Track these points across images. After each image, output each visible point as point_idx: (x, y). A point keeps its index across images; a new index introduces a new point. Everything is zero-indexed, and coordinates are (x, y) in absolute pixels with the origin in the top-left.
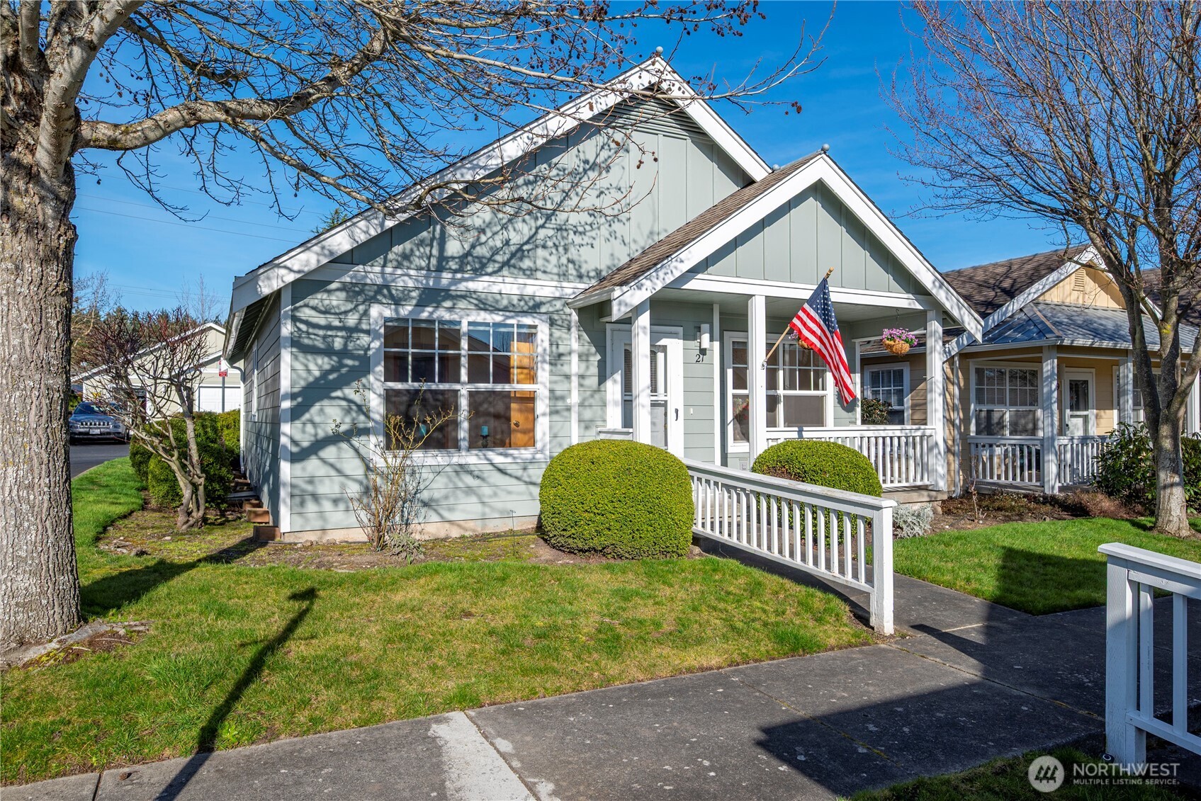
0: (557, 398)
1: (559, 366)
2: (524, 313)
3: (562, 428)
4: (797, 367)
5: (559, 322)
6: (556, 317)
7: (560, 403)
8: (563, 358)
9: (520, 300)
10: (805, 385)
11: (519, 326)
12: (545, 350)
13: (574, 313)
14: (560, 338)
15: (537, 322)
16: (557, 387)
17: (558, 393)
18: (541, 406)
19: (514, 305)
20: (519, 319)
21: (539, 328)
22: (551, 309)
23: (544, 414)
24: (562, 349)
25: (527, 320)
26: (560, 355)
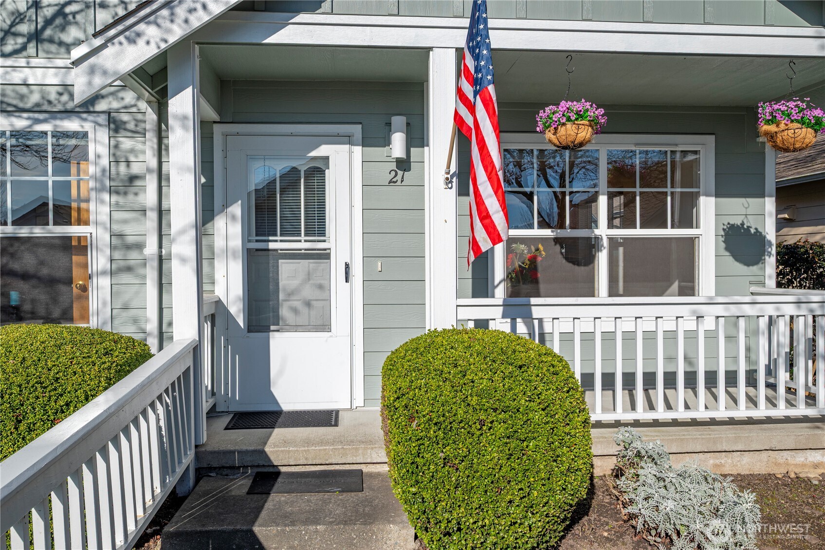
0: (128, 247)
1: (131, 197)
2: (68, 113)
3: (137, 293)
4: (638, 190)
5: (131, 126)
6: (125, 117)
7: (134, 255)
8: (138, 183)
9: (61, 94)
10: (655, 219)
11: (59, 135)
12: (104, 171)
13: (150, 110)
14: (132, 151)
15: (88, 127)
16: (128, 229)
17: (130, 240)
18: (99, 261)
19: (50, 102)
20: (58, 122)
21: (91, 135)
22: (115, 105)
23: (104, 273)
24: (136, 169)
25: (72, 125)
26: (133, 178)
